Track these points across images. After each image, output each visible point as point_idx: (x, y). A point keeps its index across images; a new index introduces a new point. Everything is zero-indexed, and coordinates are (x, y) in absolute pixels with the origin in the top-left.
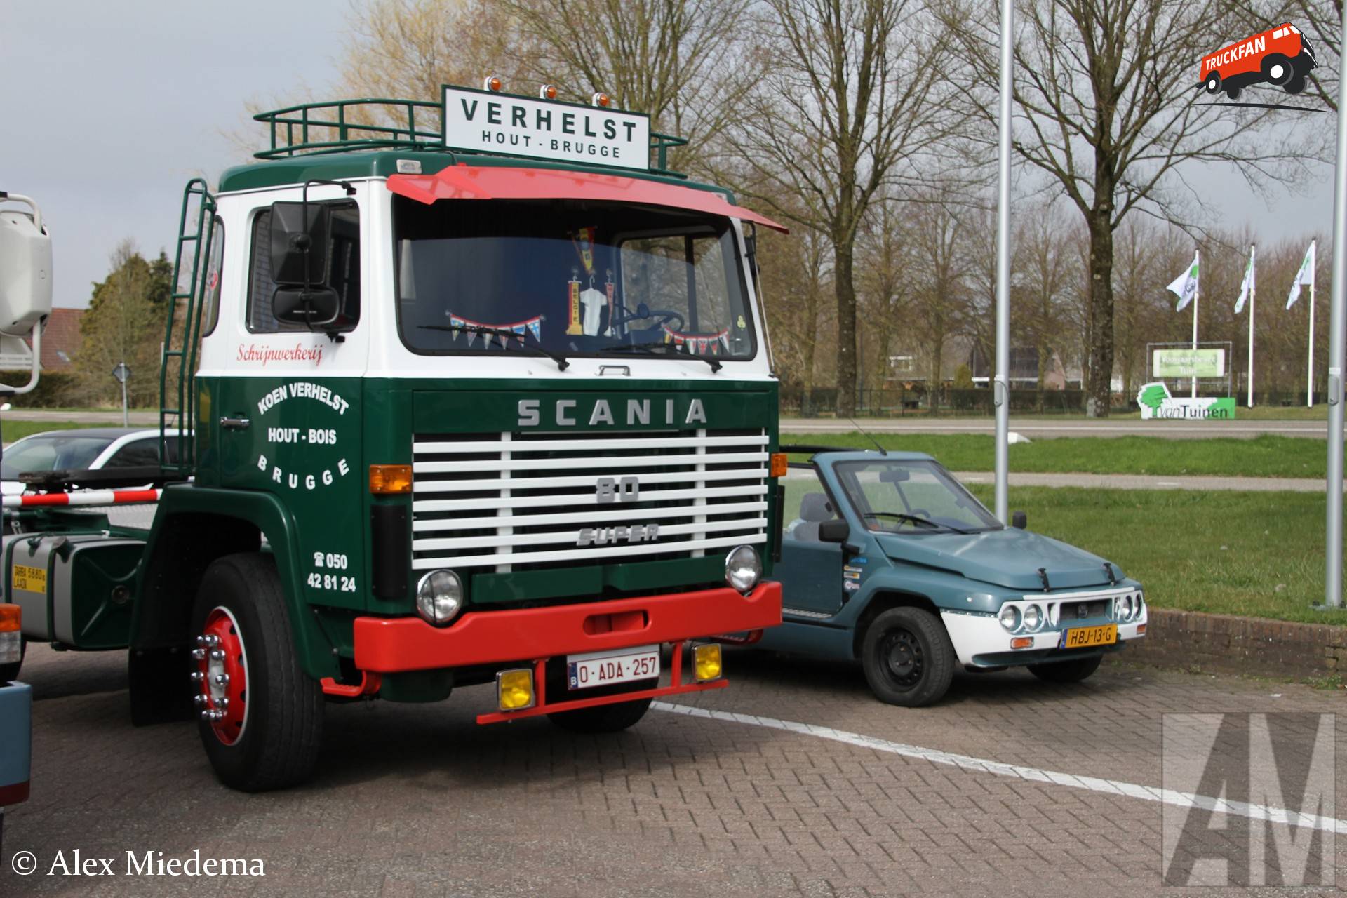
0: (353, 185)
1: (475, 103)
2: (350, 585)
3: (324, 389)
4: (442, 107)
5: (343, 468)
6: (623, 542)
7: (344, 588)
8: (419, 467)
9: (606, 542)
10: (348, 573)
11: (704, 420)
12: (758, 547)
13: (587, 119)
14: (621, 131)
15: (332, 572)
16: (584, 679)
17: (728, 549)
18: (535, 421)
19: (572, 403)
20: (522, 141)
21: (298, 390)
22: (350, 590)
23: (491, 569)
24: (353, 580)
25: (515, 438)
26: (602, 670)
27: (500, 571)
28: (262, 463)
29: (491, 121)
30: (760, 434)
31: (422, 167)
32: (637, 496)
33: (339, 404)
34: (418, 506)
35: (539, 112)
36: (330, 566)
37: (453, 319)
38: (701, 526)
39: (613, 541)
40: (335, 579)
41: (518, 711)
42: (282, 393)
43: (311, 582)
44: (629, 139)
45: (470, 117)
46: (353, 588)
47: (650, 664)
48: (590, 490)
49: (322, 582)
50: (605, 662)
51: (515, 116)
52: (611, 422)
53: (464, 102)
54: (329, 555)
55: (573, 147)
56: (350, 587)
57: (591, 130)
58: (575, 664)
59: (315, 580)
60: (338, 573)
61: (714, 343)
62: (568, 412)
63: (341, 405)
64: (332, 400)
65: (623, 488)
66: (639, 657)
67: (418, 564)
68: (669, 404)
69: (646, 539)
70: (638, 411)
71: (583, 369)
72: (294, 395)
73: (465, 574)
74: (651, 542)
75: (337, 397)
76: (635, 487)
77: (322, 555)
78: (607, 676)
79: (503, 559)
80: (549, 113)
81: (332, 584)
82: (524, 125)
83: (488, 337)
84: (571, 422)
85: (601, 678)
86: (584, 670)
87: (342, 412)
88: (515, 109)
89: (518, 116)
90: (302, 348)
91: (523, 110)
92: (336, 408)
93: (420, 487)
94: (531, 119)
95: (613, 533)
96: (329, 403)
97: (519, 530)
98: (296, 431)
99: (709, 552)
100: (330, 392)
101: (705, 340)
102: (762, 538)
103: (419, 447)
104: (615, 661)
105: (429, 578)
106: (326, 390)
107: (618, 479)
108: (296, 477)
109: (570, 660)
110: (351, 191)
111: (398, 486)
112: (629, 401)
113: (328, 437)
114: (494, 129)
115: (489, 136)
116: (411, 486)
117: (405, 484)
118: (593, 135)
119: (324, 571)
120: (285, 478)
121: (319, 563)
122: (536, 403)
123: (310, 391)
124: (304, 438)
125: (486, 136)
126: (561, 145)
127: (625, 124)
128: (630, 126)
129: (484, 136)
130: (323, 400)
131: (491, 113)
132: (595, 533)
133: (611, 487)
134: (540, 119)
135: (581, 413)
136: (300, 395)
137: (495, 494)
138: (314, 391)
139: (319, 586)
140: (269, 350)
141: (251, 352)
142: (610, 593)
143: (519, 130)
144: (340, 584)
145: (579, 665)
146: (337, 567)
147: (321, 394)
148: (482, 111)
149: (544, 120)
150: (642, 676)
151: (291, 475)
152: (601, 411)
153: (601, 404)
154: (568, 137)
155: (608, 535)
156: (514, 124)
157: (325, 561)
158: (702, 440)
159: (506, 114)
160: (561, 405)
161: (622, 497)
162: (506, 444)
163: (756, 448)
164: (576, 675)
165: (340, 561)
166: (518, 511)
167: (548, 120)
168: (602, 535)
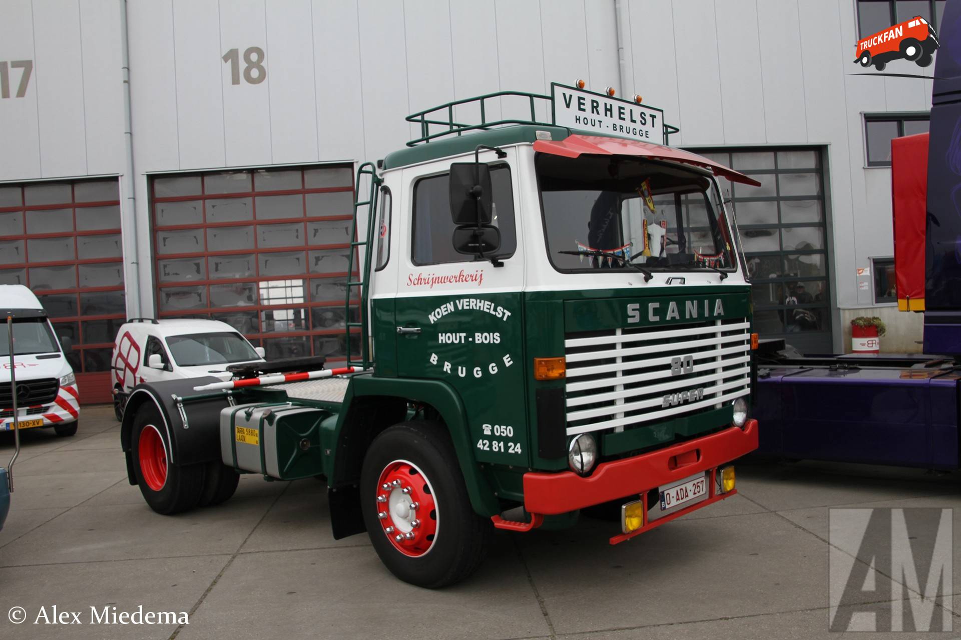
0: (503, 150)
1: (571, 96)
2: (516, 449)
3: (487, 303)
4: (552, 98)
5: (507, 361)
6: (686, 402)
7: (510, 451)
8: (570, 358)
9: (677, 404)
10: (515, 440)
11: (722, 314)
12: (745, 398)
13: (631, 110)
14: (649, 120)
15: (499, 439)
16: (669, 502)
17: (731, 401)
18: (637, 320)
19: (657, 305)
20: (597, 123)
21: (463, 305)
22: (517, 453)
23: (611, 430)
24: (518, 445)
25: (624, 332)
26: (677, 494)
27: (617, 431)
28: (434, 359)
29: (580, 109)
30: (744, 322)
31: (552, 136)
32: (692, 369)
33: (503, 313)
34: (570, 387)
35: (606, 104)
36: (498, 434)
37: (579, 246)
38: (721, 387)
39: (681, 402)
40: (502, 444)
41: (634, 531)
42: (451, 307)
43: (480, 445)
44: (653, 126)
45: (568, 106)
46: (519, 451)
47: (701, 486)
48: (667, 367)
49: (491, 446)
50: (678, 488)
51: (593, 107)
52: (678, 318)
53: (564, 94)
54: (496, 426)
55: (624, 129)
56: (516, 450)
57: (633, 119)
58: (663, 492)
59: (484, 445)
60: (506, 440)
61: (717, 261)
62: (656, 311)
63: (504, 314)
64: (495, 310)
65: (685, 364)
66: (695, 482)
67: (570, 431)
68: (706, 302)
69: (698, 399)
70: (691, 308)
71: (659, 280)
72: (460, 308)
73: (597, 436)
74: (700, 400)
75: (500, 309)
76: (691, 363)
77: (490, 426)
78: (680, 498)
79: (619, 423)
80: (611, 105)
81: (500, 448)
82: (598, 113)
83: (601, 259)
84: (657, 319)
85: (678, 499)
86: (668, 496)
87: (505, 319)
88: (593, 101)
89: (595, 107)
90: (465, 274)
91: (597, 102)
92: (500, 316)
93: (570, 373)
94: (601, 109)
95: (681, 396)
96: (494, 313)
97: (628, 400)
98: (463, 335)
99: (724, 404)
100: (493, 305)
101: (712, 258)
102: (747, 391)
103: (570, 343)
104: (683, 487)
105: (577, 441)
106: (489, 303)
107: (682, 357)
108: (464, 369)
109: (660, 490)
110: (502, 154)
111: (555, 373)
112: (687, 302)
113: (495, 338)
114: (582, 115)
115: (579, 119)
116: (565, 373)
117: (561, 371)
118: (635, 122)
119: (492, 438)
120: (454, 369)
121: (487, 432)
122: (637, 306)
123: (474, 304)
124: (470, 339)
125: (578, 119)
126: (618, 128)
127: (651, 116)
128: (653, 117)
129: (577, 119)
130: (488, 311)
131: (580, 104)
132: (671, 397)
133: (679, 364)
134: (606, 110)
135: (661, 312)
136: (466, 308)
137: (613, 374)
138: (479, 304)
139: (488, 449)
140: (435, 277)
141: (419, 279)
142: (679, 439)
143: (595, 116)
144: (507, 448)
145: (666, 493)
146: (504, 435)
147: (485, 306)
148: (574, 103)
149: (608, 110)
150: (698, 494)
151: (460, 368)
152: (672, 311)
153: (672, 305)
154: (621, 122)
155: (678, 398)
156: (593, 112)
157: (492, 431)
158: (719, 328)
159: (588, 106)
160: (652, 306)
161: (685, 370)
162: (619, 338)
163: (741, 332)
164: (664, 501)
165: (507, 431)
166: (627, 386)
167: (611, 110)
168: (674, 398)
